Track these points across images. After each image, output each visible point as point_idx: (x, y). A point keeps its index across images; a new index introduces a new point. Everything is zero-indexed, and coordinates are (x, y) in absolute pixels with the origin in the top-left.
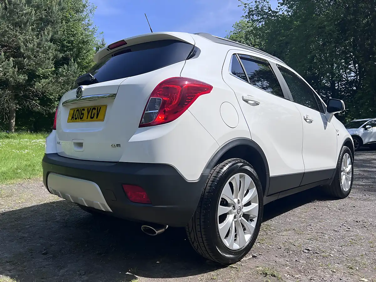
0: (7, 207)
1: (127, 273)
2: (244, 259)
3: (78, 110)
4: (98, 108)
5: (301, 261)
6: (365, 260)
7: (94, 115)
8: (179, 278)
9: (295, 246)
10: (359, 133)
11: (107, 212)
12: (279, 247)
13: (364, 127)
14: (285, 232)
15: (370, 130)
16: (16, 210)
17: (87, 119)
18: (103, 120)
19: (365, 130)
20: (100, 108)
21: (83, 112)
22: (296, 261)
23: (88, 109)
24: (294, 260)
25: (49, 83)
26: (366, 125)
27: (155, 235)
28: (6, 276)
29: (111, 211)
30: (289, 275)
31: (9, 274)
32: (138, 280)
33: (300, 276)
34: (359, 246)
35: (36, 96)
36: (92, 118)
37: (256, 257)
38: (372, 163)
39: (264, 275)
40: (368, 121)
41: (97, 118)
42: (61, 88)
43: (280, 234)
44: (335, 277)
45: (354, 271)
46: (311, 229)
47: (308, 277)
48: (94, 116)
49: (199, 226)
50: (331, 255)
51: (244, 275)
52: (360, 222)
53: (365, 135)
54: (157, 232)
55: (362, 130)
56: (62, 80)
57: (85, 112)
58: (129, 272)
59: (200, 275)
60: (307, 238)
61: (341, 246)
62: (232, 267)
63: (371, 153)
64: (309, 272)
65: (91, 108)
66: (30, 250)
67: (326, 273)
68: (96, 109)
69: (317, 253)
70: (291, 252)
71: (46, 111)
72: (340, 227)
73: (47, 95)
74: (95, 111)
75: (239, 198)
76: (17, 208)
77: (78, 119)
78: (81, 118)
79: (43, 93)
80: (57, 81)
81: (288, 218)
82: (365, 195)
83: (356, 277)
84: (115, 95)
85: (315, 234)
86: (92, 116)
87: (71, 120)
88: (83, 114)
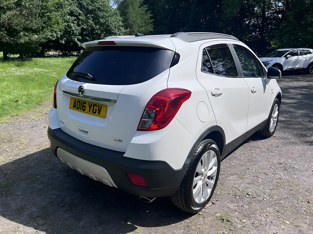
0: (13, 154)
1: (129, 223)
2: (207, 205)
3: (78, 101)
5: (244, 206)
6: (287, 203)
8: (166, 226)
9: (240, 191)
10: (281, 61)
11: (113, 188)
12: (229, 193)
13: (286, 56)
14: (232, 177)
15: (290, 59)
16: (22, 158)
17: (89, 112)
18: (105, 117)
19: (286, 59)
20: (101, 107)
21: (84, 105)
22: (242, 206)
23: (89, 103)
24: (240, 206)
25: (14, 16)
26: (287, 55)
27: (149, 202)
28: (42, 231)
29: (117, 187)
30: (238, 220)
31: (44, 228)
32: (138, 230)
33: (246, 221)
34: (283, 189)
35: (3, 27)
36: (94, 113)
37: (214, 203)
38: (289, 93)
39: (222, 221)
40: (289, 51)
41: (99, 114)
42: (26, 20)
43: (228, 179)
44: (268, 220)
45: (280, 214)
46: (249, 173)
47: (251, 221)
48: (96, 111)
49: (180, 195)
50: (264, 199)
51: (208, 221)
52: (282, 163)
53: (285, 63)
54: (151, 201)
55: (284, 59)
56: (25, 12)
57: (87, 106)
58: (129, 222)
59: (179, 223)
60: (247, 182)
61: (271, 190)
62: (200, 214)
63: (288, 78)
64: (251, 217)
66: (50, 203)
67: (262, 217)
68: (98, 106)
69: (255, 197)
70: (238, 197)
71: (14, 41)
72: (269, 170)
73: (13, 26)
74: (96, 108)
75: (205, 168)
76: (22, 155)
79: (8, 24)
80: (21, 14)
81: (232, 162)
82: (285, 133)
83: (281, 219)
84: (116, 101)
85: (252, 178)
86: (94, 111)
87: (73, 107)
88: (85, 107)
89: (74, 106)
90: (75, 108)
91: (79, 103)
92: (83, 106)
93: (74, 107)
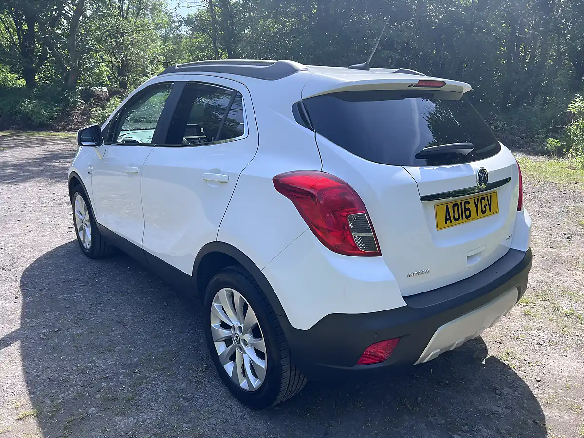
3: (455, 206)
4: (487, 196)
7: (485, 207)
17: (478, 215)
18: (497, 212)
20: (491, 195)
21: (467, 206)
23: (474, 200)
36: (484, 212)
41: (490, 211)
48: (486, 209)
57: (472, 206)
65: (478, 199)
68: (486, 198)
74: (485, 202)
77: (463, 219)
78: (467, 217)
86: (484, 210)
87: (446, 223)
88: (469, 209)
89: (448, 219)
90: (451, 222)
91: (456, 208)
92: (466, 210)
93: (448, 222)
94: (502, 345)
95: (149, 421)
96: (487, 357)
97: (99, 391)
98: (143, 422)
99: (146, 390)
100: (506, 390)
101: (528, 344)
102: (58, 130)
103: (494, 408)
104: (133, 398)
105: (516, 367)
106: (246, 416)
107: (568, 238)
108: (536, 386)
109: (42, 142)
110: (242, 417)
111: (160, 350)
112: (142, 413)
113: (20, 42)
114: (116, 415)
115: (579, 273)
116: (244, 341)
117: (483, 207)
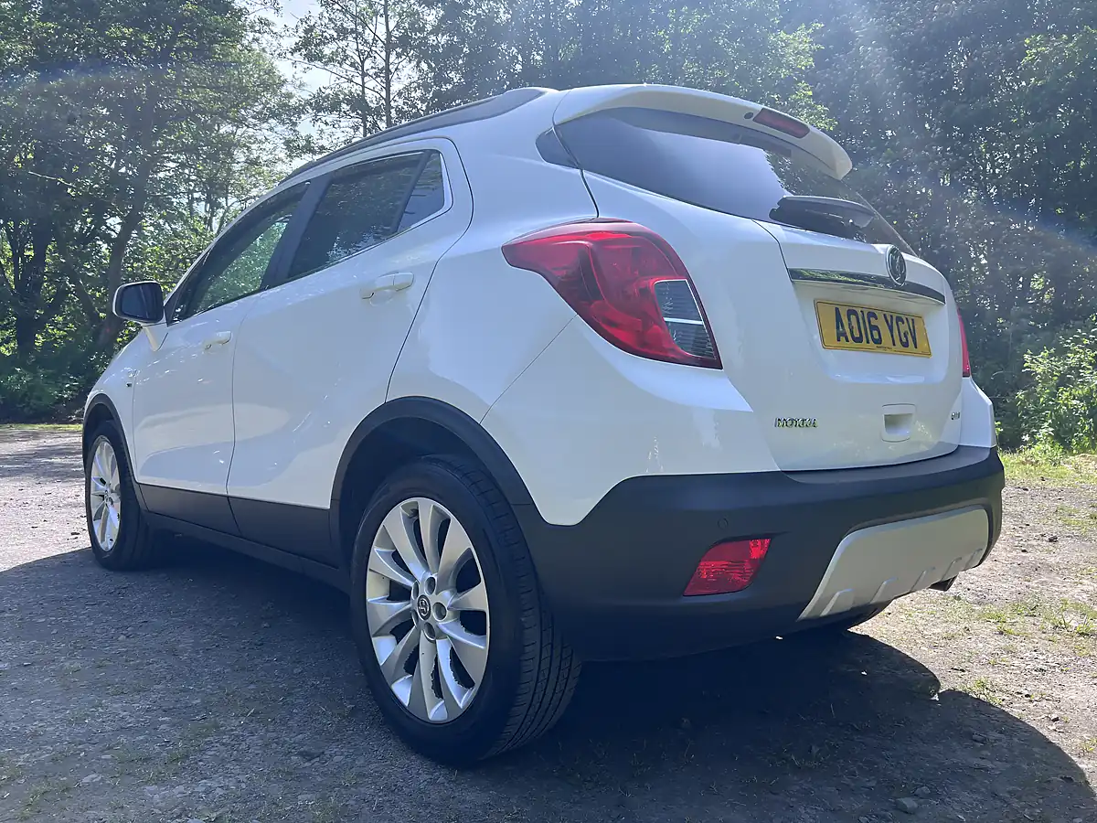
3: (851, 312)
4: (907, 319)
7: (906, 336)
17: (894, 344)
18: (930, 353)
20: (913, 320)
21: (874, 322)
23: (885, 316)
36: (904, 344)
48: (907, 340)
65: (891, 316)
77: (868, 342)
78: (876, 342)
86: (904, 340)
89: (841, 333)
90: (847, 341)
91: (853, 317)
92: (873, 328)
93: (842, 338)
94: (966, 673)
95: (220, 792)
96: (940, 691)
97: (109, 748)
98: (207, 792)
99: (218, 744)
100: (994, 735)
101: (1018, 672)
102: (67, 422)
103: (976, 762)
104: (187, 757)
105: (1003, 703)
106: (441, 779)
107: (1051, 540)
108: (1051, 728)
109: (36, 436)
110: (433, 782)
111: (252, 687)
112: (205, 779)
113: (16, 277)
114: (146, 783)
115: (1085, 581)
116: (440, 607)
117: (902, 334)
